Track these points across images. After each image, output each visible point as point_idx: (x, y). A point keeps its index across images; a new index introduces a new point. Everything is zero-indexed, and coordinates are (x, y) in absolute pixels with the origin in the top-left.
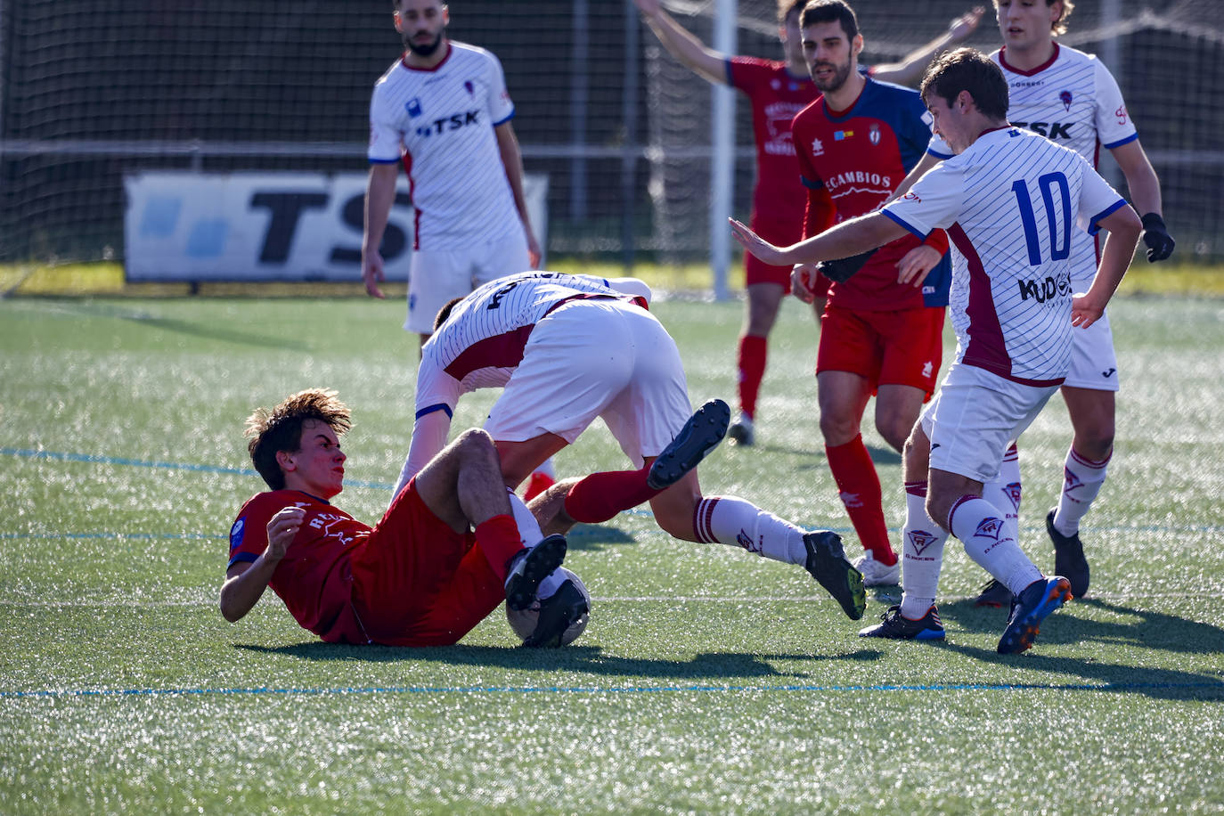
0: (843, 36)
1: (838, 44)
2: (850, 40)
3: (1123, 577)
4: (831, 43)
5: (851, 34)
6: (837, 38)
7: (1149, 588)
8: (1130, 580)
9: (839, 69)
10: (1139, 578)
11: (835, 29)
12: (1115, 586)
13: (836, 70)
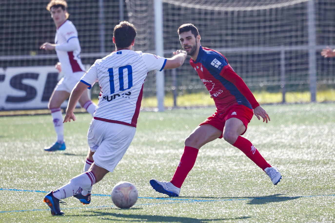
0: (193, 36)
1: (191, 38)
2: (196, 37)
3: (322, 215)
4: (188, 38)
5: (196, 35)
6: (190, 37)
7: (333, 219)
8: (325, 216)
9: (192, 47)
10: (328, 215)
11: (190, 33)
12: (319, 219)
13: (191, 48)
